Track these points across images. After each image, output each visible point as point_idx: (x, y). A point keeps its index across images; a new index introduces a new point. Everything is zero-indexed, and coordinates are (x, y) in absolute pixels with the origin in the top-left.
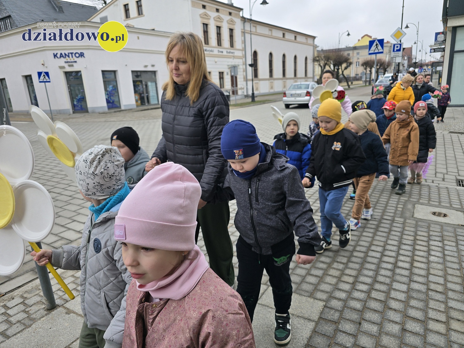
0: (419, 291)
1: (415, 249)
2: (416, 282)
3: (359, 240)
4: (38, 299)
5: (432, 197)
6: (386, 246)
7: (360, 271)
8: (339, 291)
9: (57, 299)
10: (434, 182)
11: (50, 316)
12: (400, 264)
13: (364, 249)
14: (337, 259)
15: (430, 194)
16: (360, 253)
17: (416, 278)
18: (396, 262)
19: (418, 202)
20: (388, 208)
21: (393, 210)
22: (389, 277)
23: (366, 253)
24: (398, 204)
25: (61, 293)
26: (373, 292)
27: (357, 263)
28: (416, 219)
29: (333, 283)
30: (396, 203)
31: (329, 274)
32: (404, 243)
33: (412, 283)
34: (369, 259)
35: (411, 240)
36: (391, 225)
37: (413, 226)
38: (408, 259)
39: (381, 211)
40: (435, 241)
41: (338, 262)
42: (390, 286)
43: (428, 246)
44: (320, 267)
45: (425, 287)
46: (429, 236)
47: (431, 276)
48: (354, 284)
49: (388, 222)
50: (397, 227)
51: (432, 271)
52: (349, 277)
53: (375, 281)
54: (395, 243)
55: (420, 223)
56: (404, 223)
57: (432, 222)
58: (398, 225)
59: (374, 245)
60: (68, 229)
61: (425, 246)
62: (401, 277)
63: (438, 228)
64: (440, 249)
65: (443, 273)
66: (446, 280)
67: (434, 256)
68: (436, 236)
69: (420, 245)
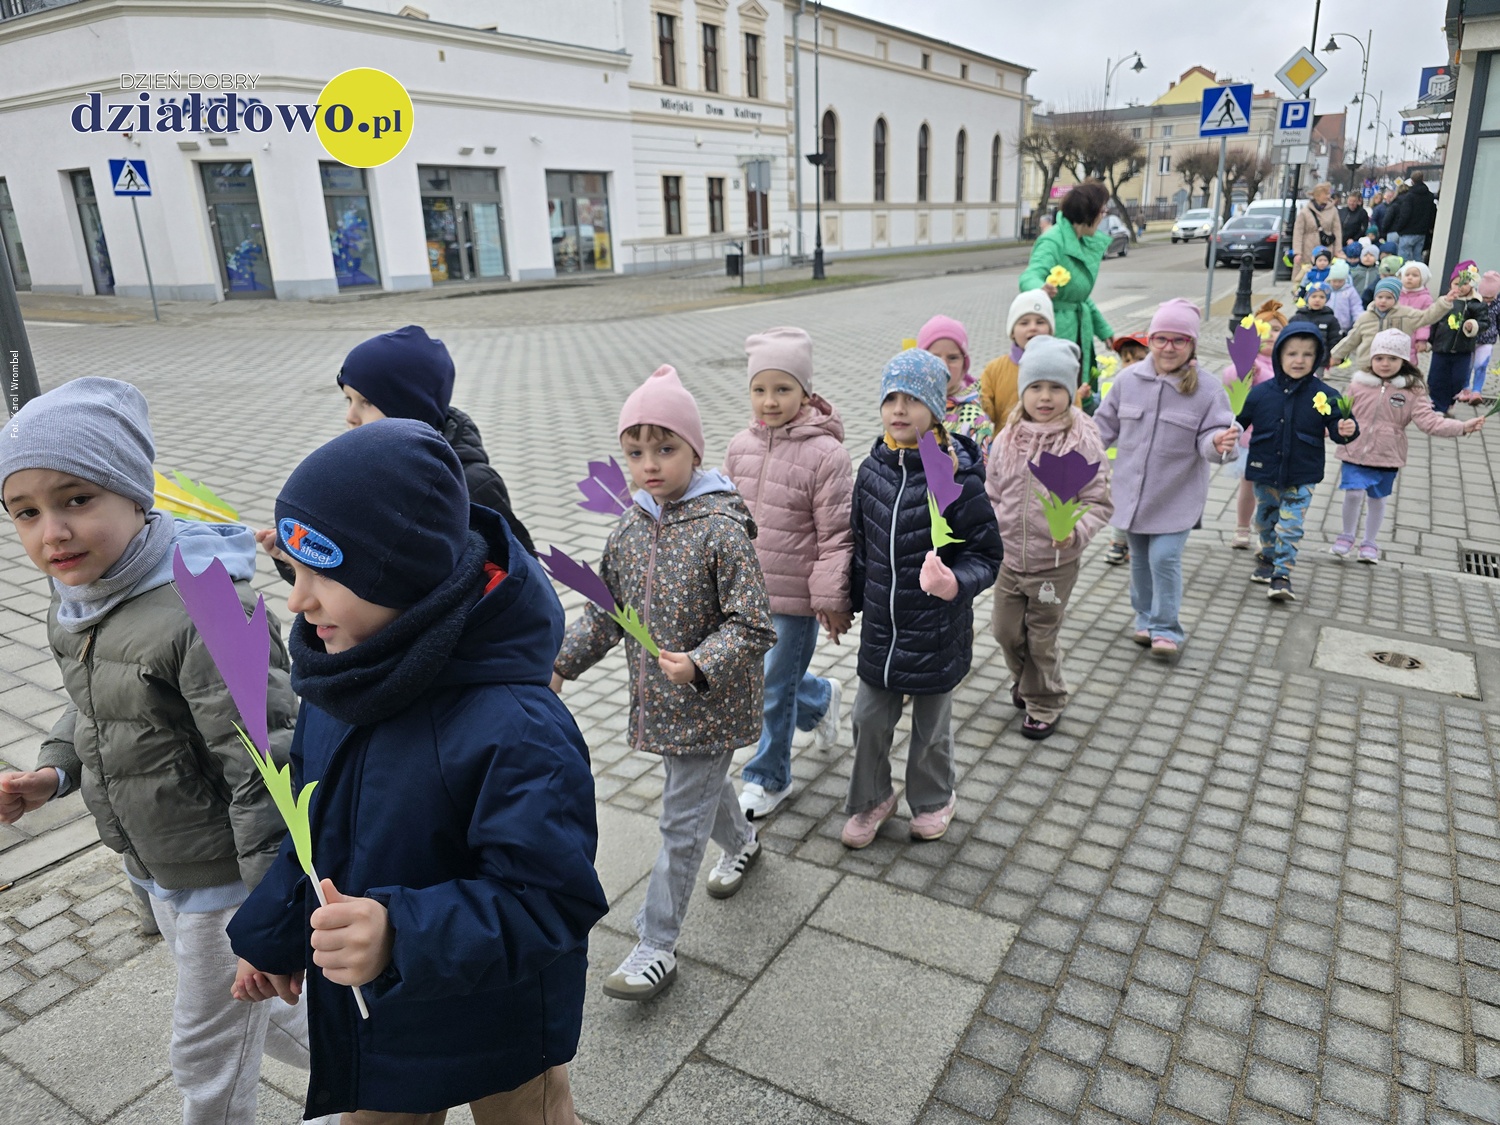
0: (1314, 897)
1: (1310, 767)
2: (1306, 868)
3: (1136, 736)
4: (113, 901)
5: (1379, 606)
6: (1222, 757)
7: (1132, 833)
8: (1065, 893)
10: (1388, 556)
11: (154, 953)
12: (1262, 813)
13: (1150, 765)
14: (1065, 792)
15: (1370, 594)
16: (1138, 775)
17: (1307, 857)
18: (1250, 807)
19: (1332, 621)
20: (1236, 635)
21: (1251, 642)
22: (1222, 852)
23: (1156, 777)
24: (1266, 625)
26: (1169, 898)
27: (1126, 808)
28: (1322, 674)
29: (1048, 867)
30: (1260, 620)
31: (1037, 839)
32: (1278, 747)
33: (1294, 872)
34: (1164, 796)
35: (1302, 740)
36: (1242, 692)
37: (1311, 697)
38: (1287, 799)
39: (1210, 645)
40: (1376, 742)
41: (1065, 802)
42: (1224, 880)
43: (1354, 759)
44: (1007, 818)
45: (1335, 885)
46: (1358, 729)
47: (1355, 850)
48: (1111, 870)
49: (1232, 680)
50: (1259, 697)
51: (1359, 837)
52: (1097, 850)
53: (1181, 864)
54: (1251, 747)
55: (1332, 687)
56: (1281, 687)
57: (1372, 684)
58: (1263, 691)
59: (1182, 751)
61: (1344, 759)
62: (1260, 854)
63: (1387, 702)
64: (1388, 769)
65: (1394, 844)
66: (1401, 865)
67: (1368, 789)
68: (1380, 728)
69: (1328, 755)
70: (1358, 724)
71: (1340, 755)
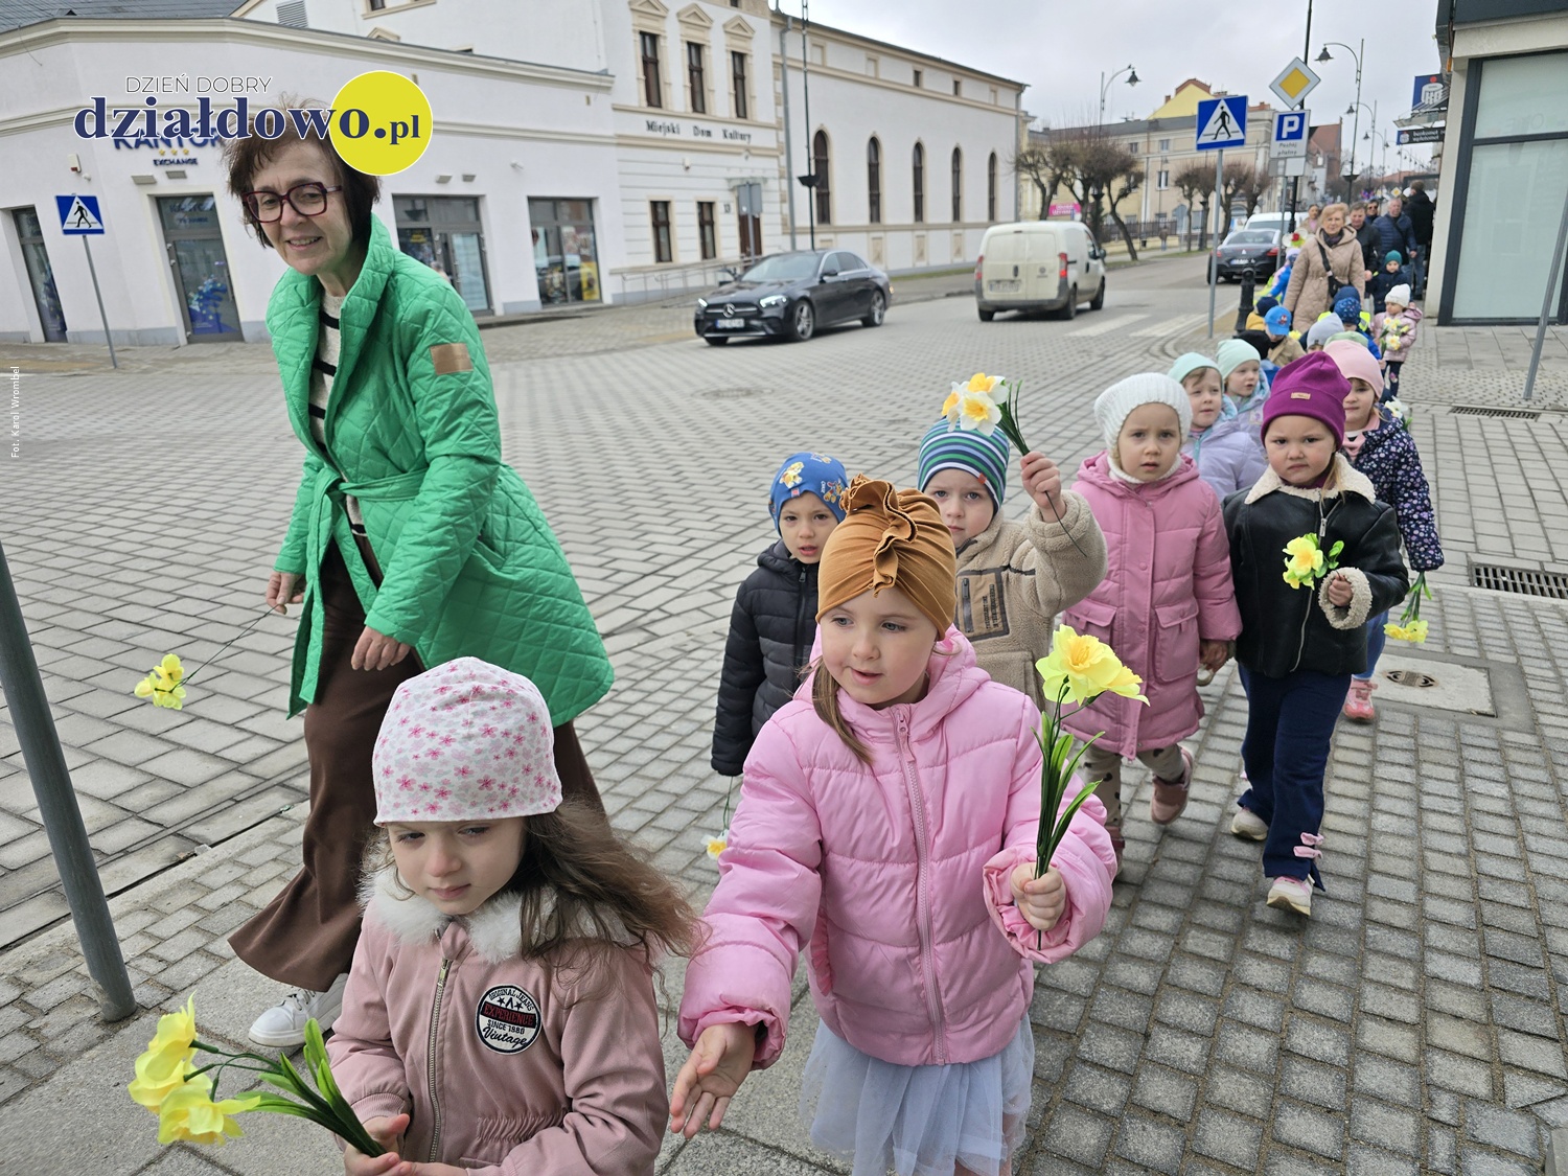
0: (1336, 927)
2: (1327, 898)
4: (71, 986)
7: (1150, 867)
9: (138, 986)
11: (115, 1042)
22: (1243, 884)
25: (151, 966)
26: (1190, 935)
27: (1143, 842)
34: (1183, 828)
40: (1393, 764)
42: (1246, 912)
43: (1371, 782)
45: (1356, 913)
46: (1374, 750)
47: (1375, 877)
48: (1130, 909)
51: (1379, 863)
53: (1199, 897)
57: (1387, 704)
60: (173, 747)
61: (1362, 783)
63: (1403, 723)
64: (1406, 791)
65: (1414, 869)
66: (1422, 891)
67: (1386, 813)
68: (1397, 749)
69: (1345, 779)
70: (1374, 745)
71: (1357, 778)
